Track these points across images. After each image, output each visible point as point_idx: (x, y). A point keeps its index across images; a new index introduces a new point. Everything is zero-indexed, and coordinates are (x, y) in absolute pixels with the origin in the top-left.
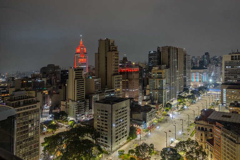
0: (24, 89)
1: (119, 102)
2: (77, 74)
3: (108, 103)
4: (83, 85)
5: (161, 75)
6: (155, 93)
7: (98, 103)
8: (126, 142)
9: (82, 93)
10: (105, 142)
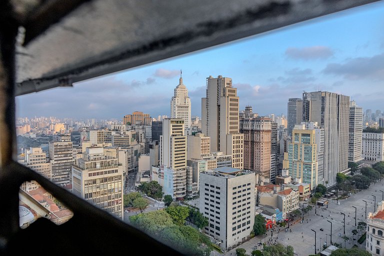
0: (101, 145)
1: (238, 175)
2: (175, 129)
3: (221, 175)
4: (183, 144)
5: (308, 138)
6: (298, 166)
7: (205, 174)
8: (249, 238)
9: (181, 157)
10: (217, 233)
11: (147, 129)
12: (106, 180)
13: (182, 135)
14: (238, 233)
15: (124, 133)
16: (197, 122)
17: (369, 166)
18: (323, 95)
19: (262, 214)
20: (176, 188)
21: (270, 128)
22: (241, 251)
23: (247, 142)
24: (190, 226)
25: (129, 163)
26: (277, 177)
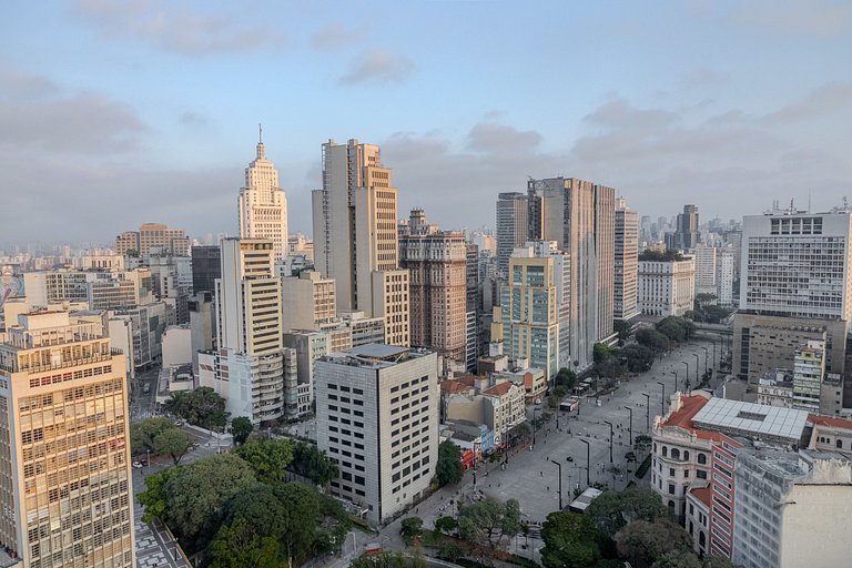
0: (60, 308)
1: (400, 361)
2: (252, 263)
3: (363, 363)
4: (271, 298)
5: (540, 274)
6: (521, 334)
7: (328, 363)
8: (428, 493)
9: (269, 327)
10: (358, 492)
11: (179, 264)
12: (79, 393)
13: (269, 277)
14: (405, 484)
15: (120, 276)
16: (301, 247)
17: (650, 326)
18: (567, 185)
19: (452, 440)
20: (258, 399)
21: (463, 257)
22: (413, 523)
23: (415, 286)
24: (297, 482)
25: (135, 348)
26: (480, 359)
